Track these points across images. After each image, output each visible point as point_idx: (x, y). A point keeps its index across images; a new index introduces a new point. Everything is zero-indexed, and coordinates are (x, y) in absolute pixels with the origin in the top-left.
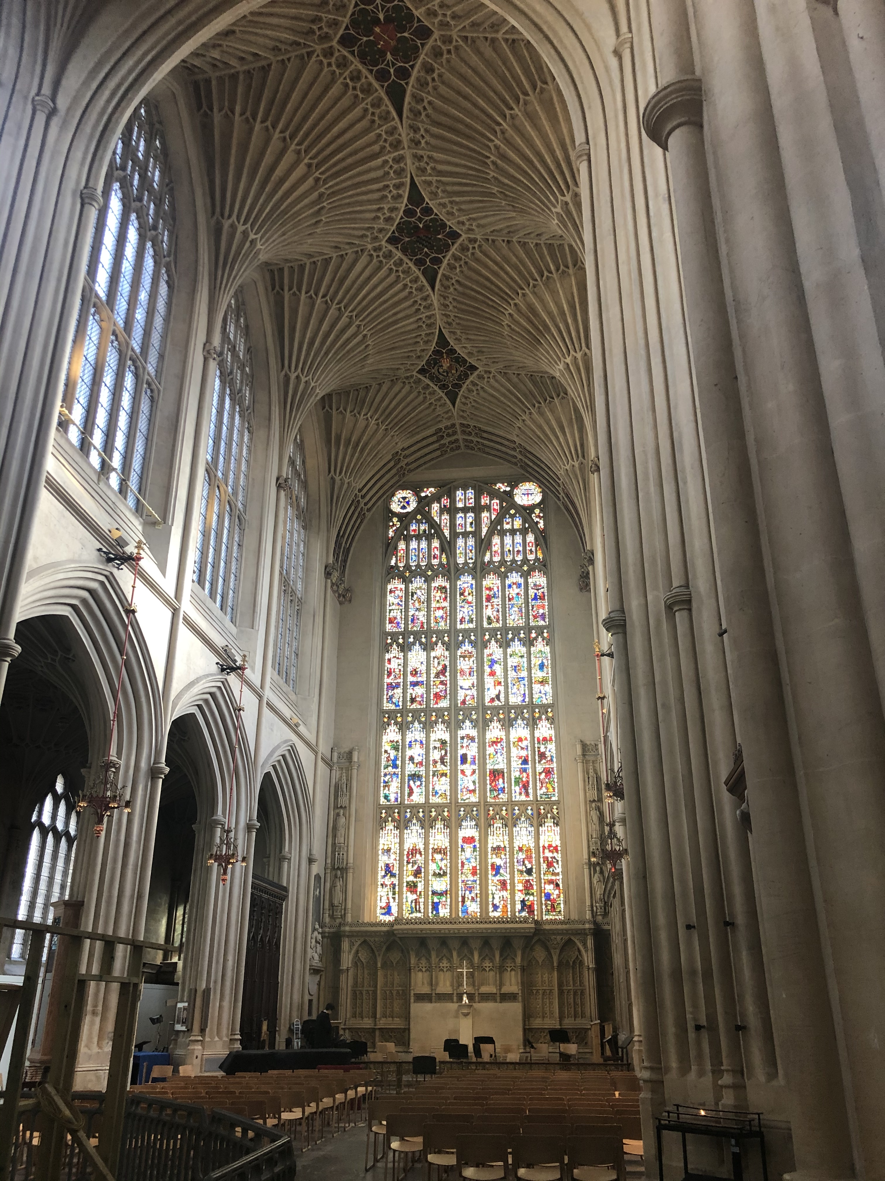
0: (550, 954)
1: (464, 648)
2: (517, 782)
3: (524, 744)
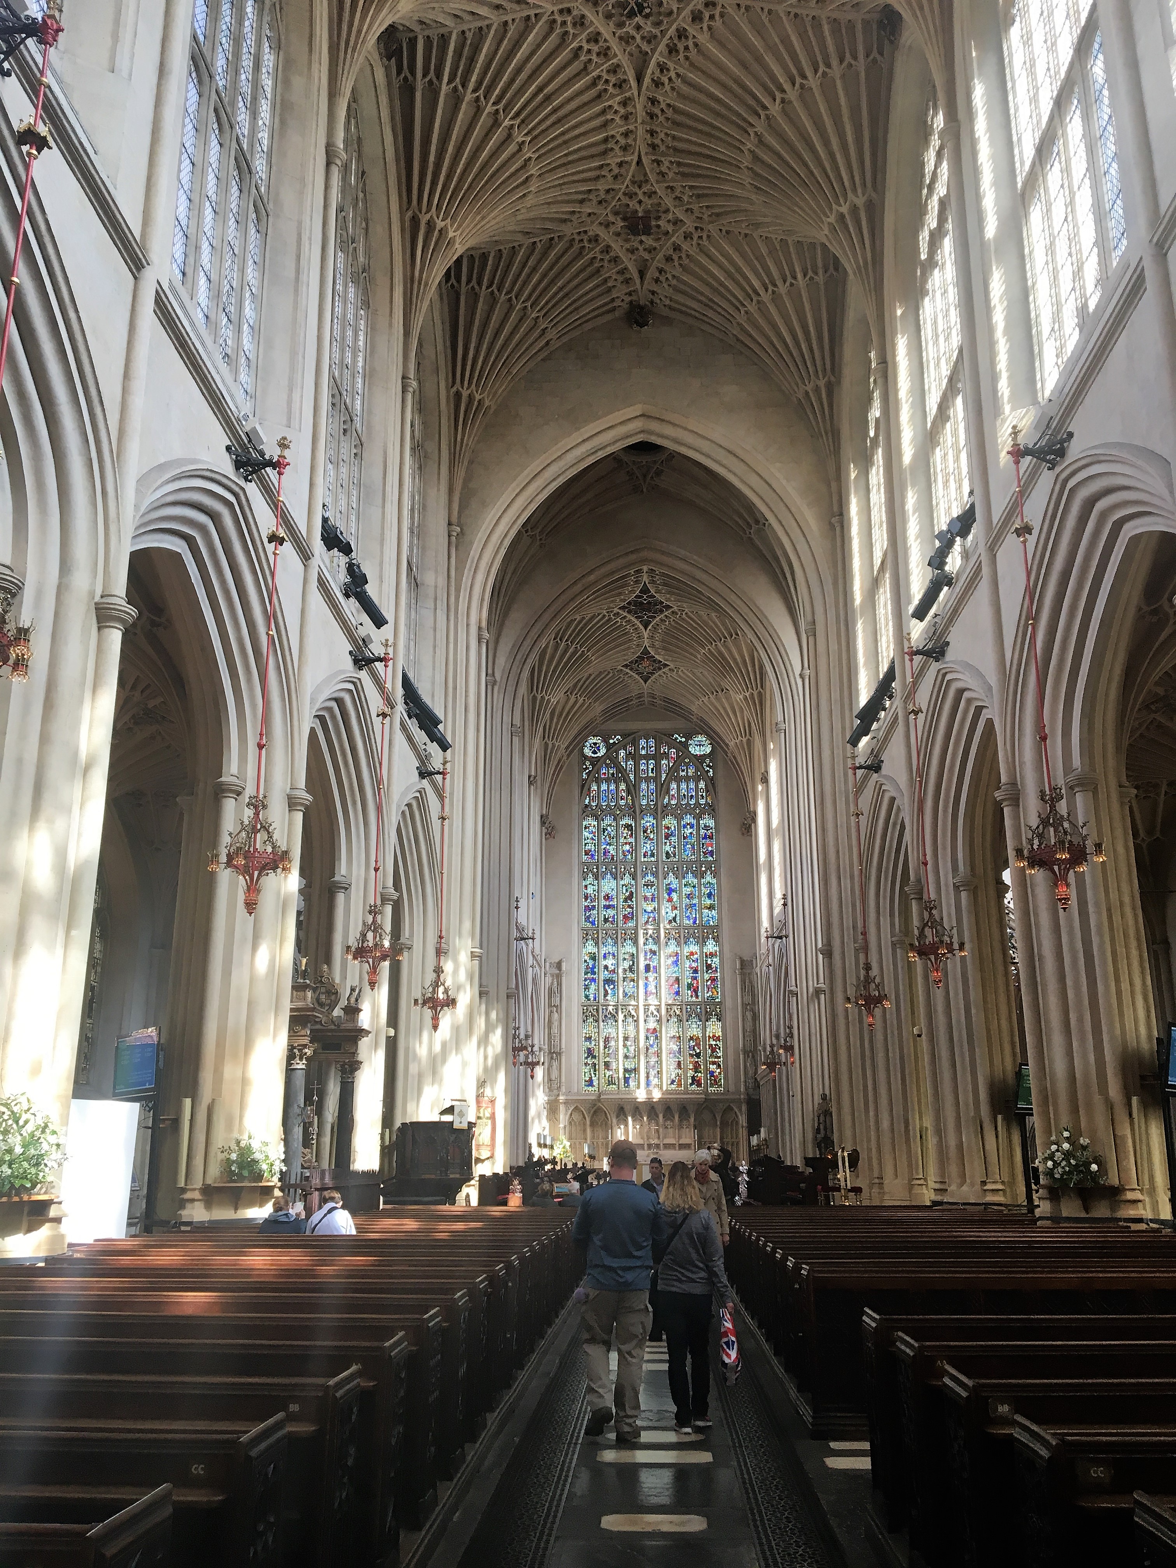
0: (715, 1116)
1: (647, 878)
3: (695, 957)
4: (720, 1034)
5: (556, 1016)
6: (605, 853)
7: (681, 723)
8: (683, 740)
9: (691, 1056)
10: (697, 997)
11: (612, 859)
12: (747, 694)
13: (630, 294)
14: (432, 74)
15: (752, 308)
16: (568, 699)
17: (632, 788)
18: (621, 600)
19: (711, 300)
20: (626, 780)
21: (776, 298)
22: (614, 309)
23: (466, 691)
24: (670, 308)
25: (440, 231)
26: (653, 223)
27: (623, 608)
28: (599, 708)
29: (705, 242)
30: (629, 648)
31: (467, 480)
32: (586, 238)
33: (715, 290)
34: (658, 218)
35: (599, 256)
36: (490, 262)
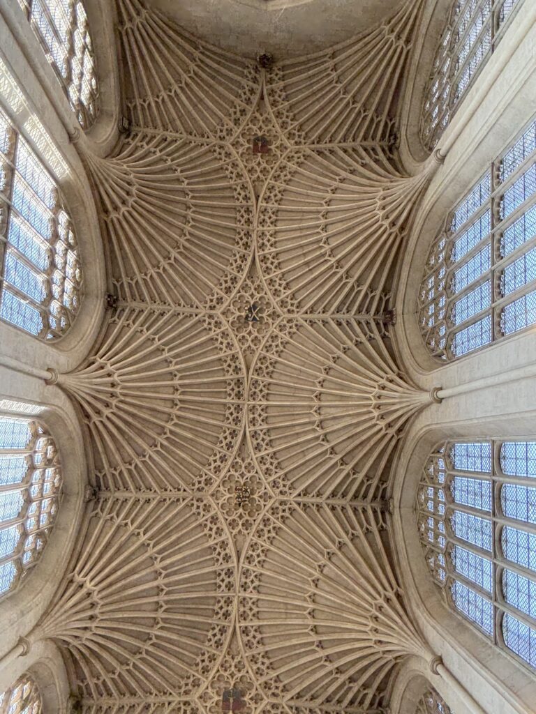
13: (271, 81)
14: (370, 296)
15: (185, 77)
21: (168, 86)
24: (243, 66)
25: (387, 218)
26: (251, 146)
29: (218, 127)
34: (249, 148)
35: (289, 120)
36: (362, 134)
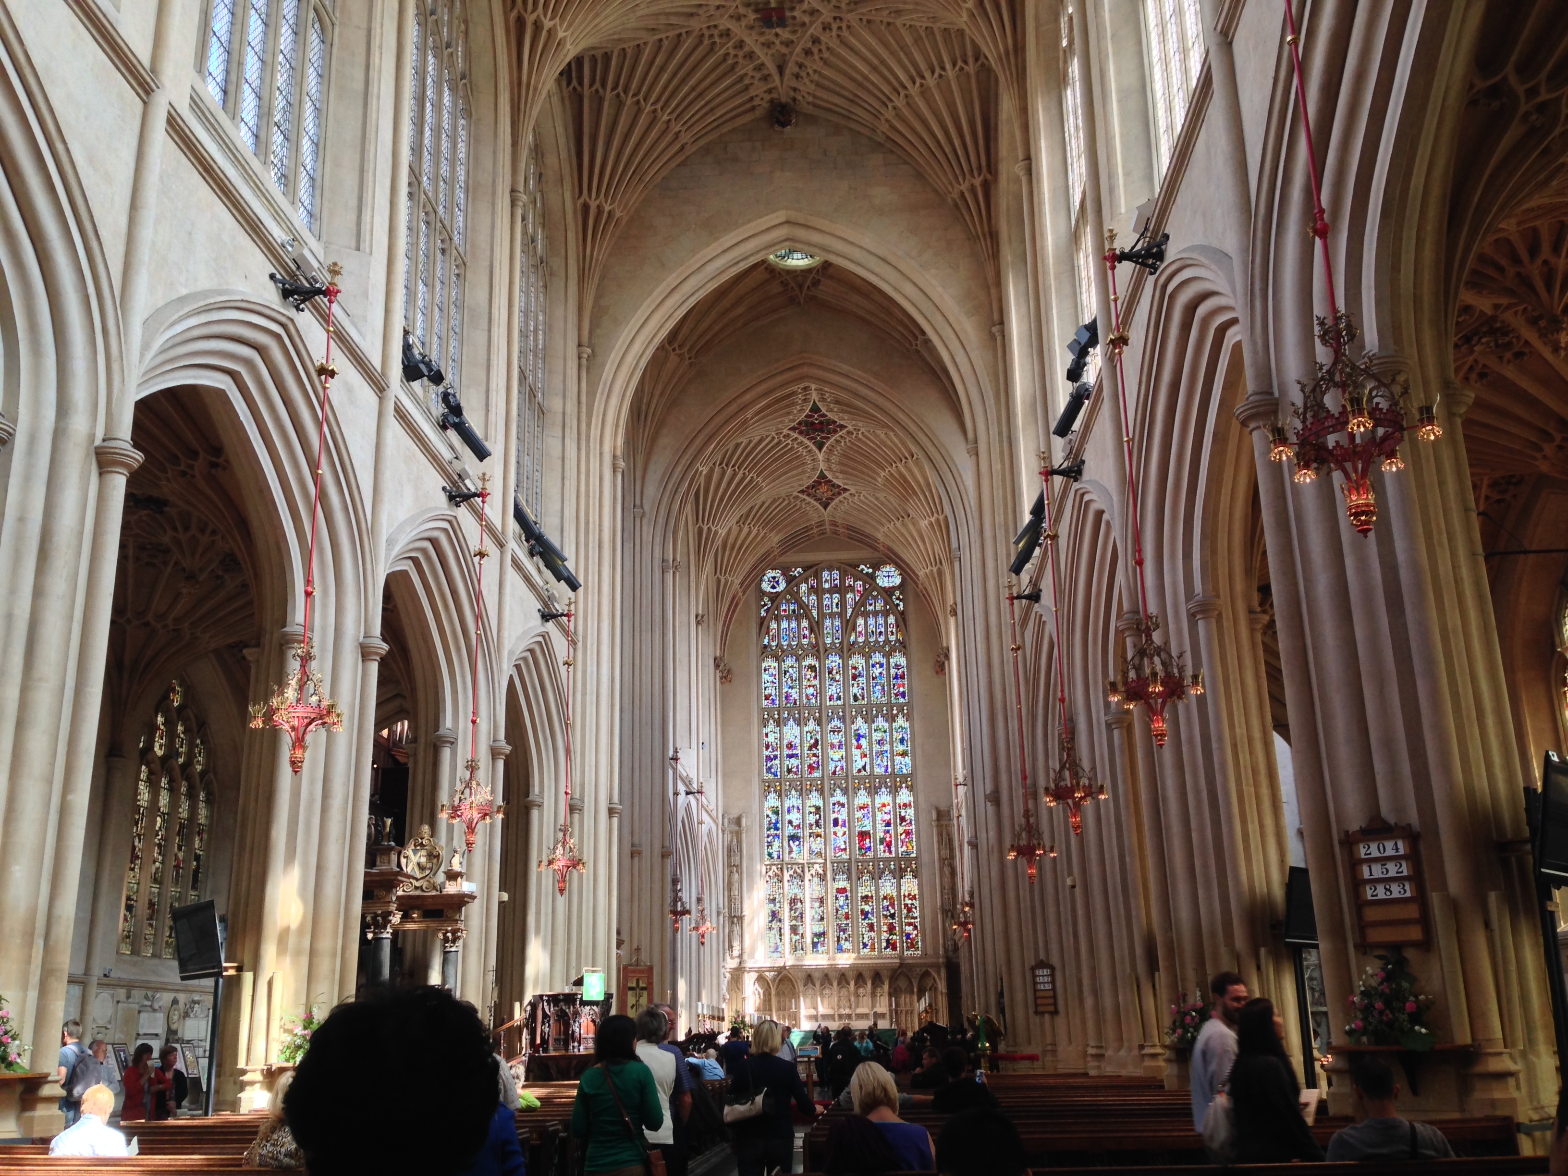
0: (911, 983)
1: (833, 724)
2: (881, 842)
3: (887, 809)
4: (916, 892)
5: (736, 876)
6: (787, 697)
7: (866, 553)
8: (870, 571)
9: (886, 916)
10: (890, 852)
11: (795, 703)
12: (933, 520)
13: (770, 91)
15: (900, 102)
16: (740, 531)
17: (815, 625)
18: (790, 421)
19: (856, 95)
20: (808, 616)
21: (924, 91)
22: (753, 108)
23: (600, 525)
24: (815, 106)
25: (549, 31)
26: (788, 14)
27: (793, 429)
28: (775, 539)
29: (845, 33)
30: (803, 472)
31: (598, 297)
32: (716, 32)
33: (860, 85)
34: (793, 9)
35: (732, 52)
36: (614, 63)
